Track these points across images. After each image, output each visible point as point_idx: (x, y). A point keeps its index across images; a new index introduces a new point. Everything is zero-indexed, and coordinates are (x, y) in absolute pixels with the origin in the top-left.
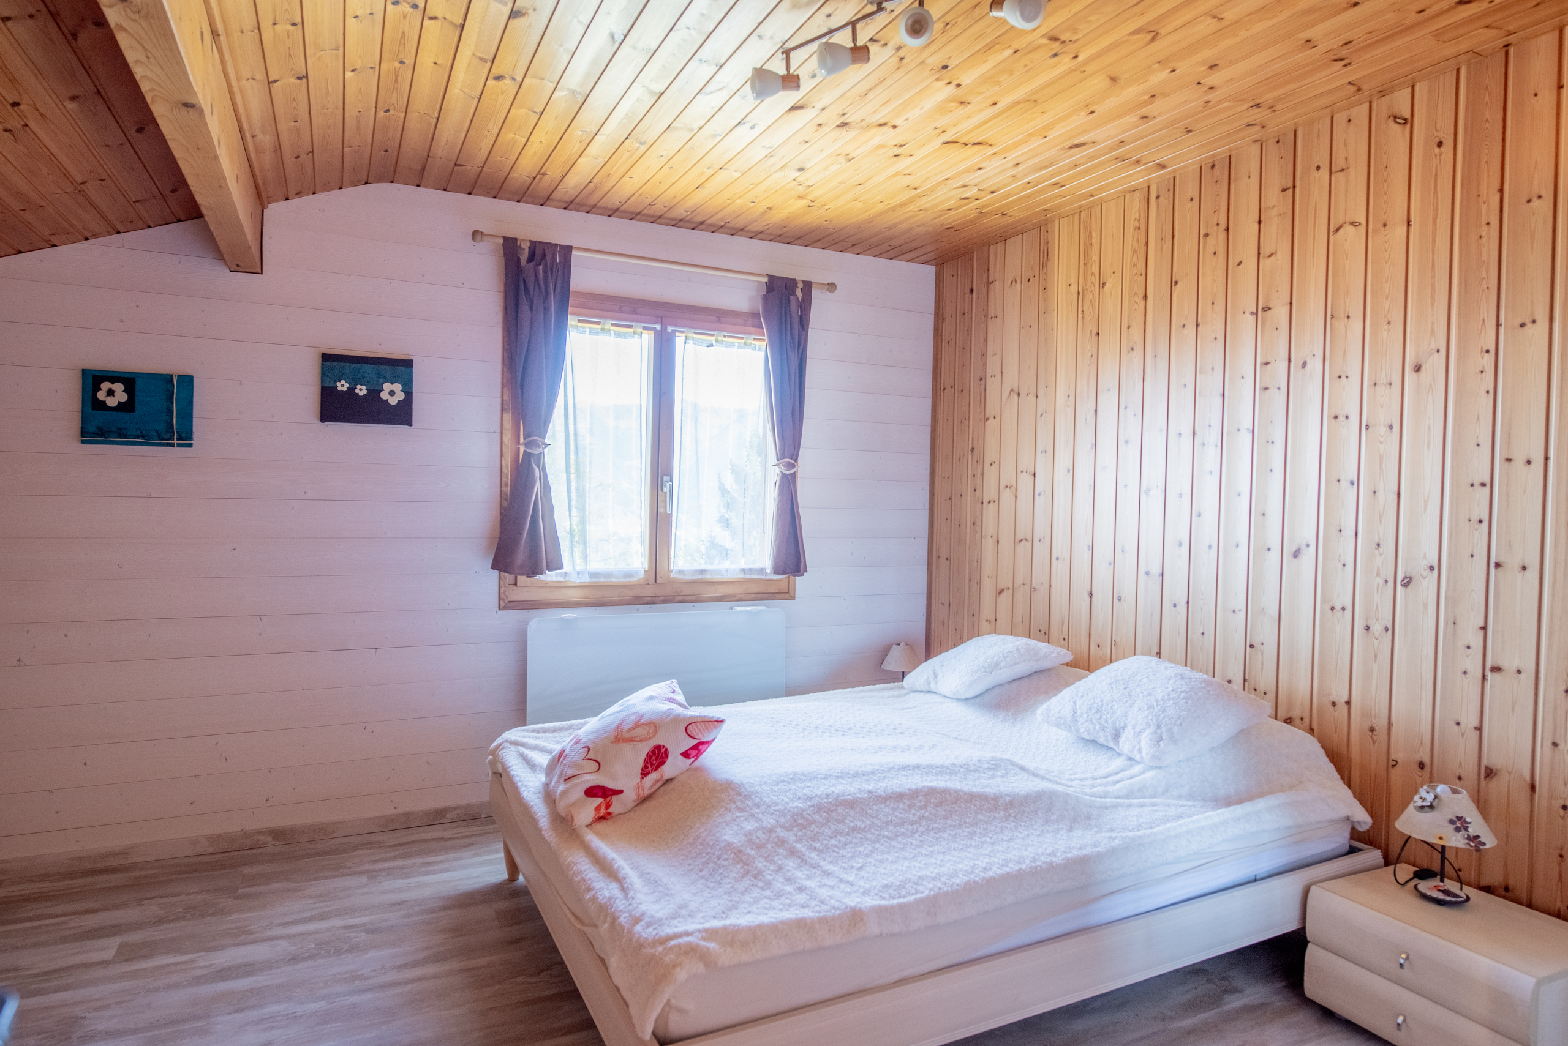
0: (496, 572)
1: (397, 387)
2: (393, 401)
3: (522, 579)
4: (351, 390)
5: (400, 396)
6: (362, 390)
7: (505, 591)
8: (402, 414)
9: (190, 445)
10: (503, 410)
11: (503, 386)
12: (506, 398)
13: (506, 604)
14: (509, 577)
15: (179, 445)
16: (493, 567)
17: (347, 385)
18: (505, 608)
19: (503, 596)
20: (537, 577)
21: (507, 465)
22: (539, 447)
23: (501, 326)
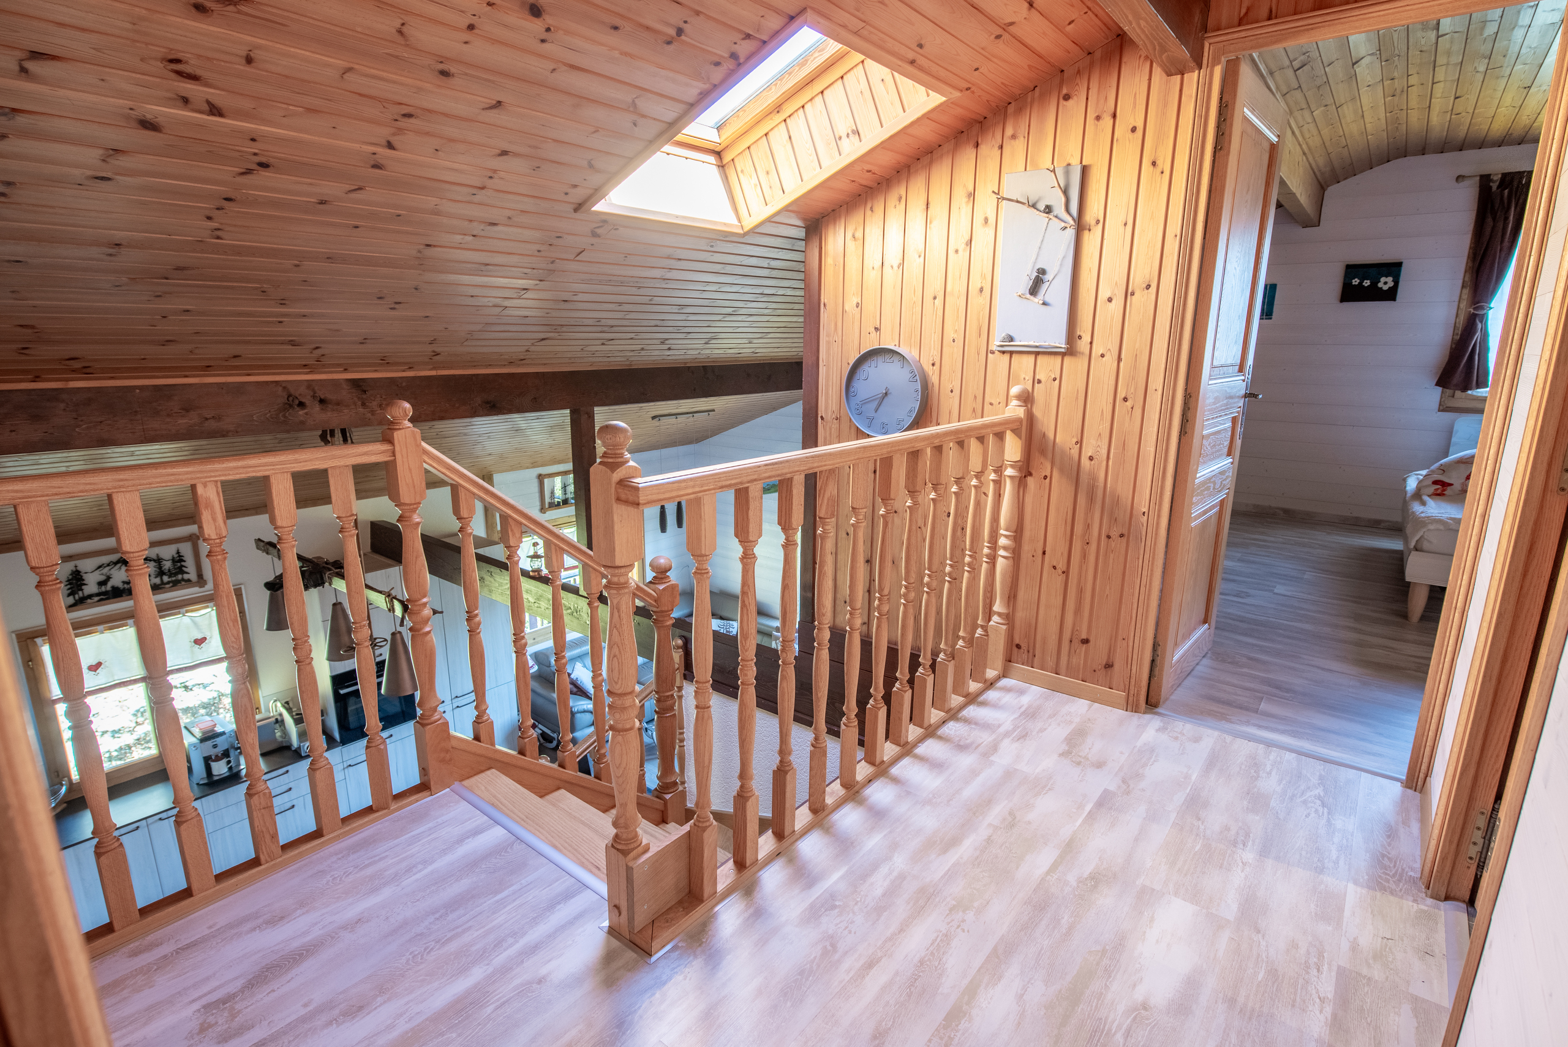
0: (1440, 389)
1: (1390, 280)
2: (1385, 288)
3: (1458, 393)
4: (1361, 283)
5: (1391, 284)
6: (1367, 283)
7: (1444, 400)
8: (1391, 295)
9: (1271, 319)
10: (1463, 287)
11: (1466, 272)
12: (1467, 279)
13: (1443, 408)
14: (1449, 392)
15: (1266, 319)
16: (1438, 384)
17: (1358, 281)
18: (1443, 411)
19: (1442, 403)
20: (1470, 392)
21: (1460, 322)
22: (1484, 309)
23: (1471, 232)
